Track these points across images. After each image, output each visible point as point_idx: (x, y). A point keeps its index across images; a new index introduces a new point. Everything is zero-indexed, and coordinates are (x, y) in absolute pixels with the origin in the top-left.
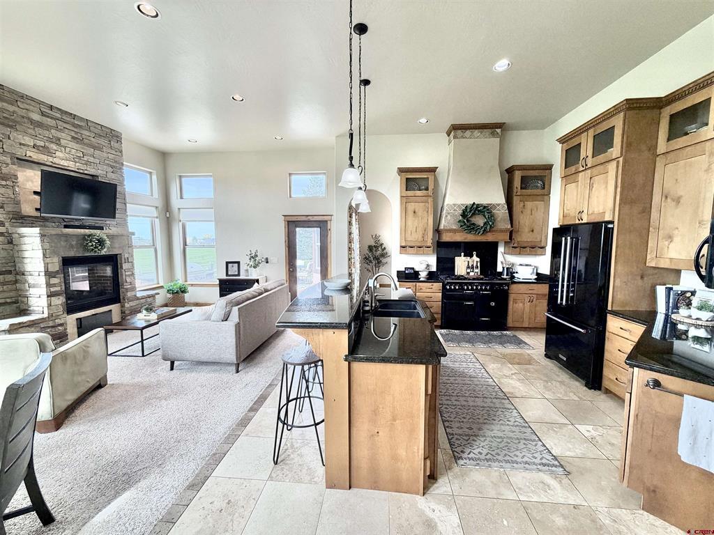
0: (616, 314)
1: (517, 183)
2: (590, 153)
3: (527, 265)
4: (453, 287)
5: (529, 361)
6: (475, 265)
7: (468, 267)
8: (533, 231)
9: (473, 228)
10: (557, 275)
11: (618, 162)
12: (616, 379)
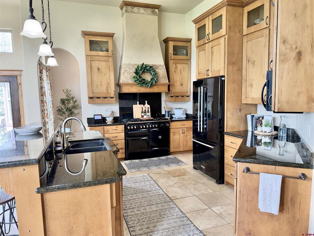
0: (229, 134)
1: (171, 50)
2: (211, 31)
3: (180, 109)
4: (132, 128)
5: (184, 173)
6: (147, 110)
7: (142, 112)
8: (182, 85)
9: (144, 83)
10: (197, 114)
11: (225, 38)
12: (231, 174)
